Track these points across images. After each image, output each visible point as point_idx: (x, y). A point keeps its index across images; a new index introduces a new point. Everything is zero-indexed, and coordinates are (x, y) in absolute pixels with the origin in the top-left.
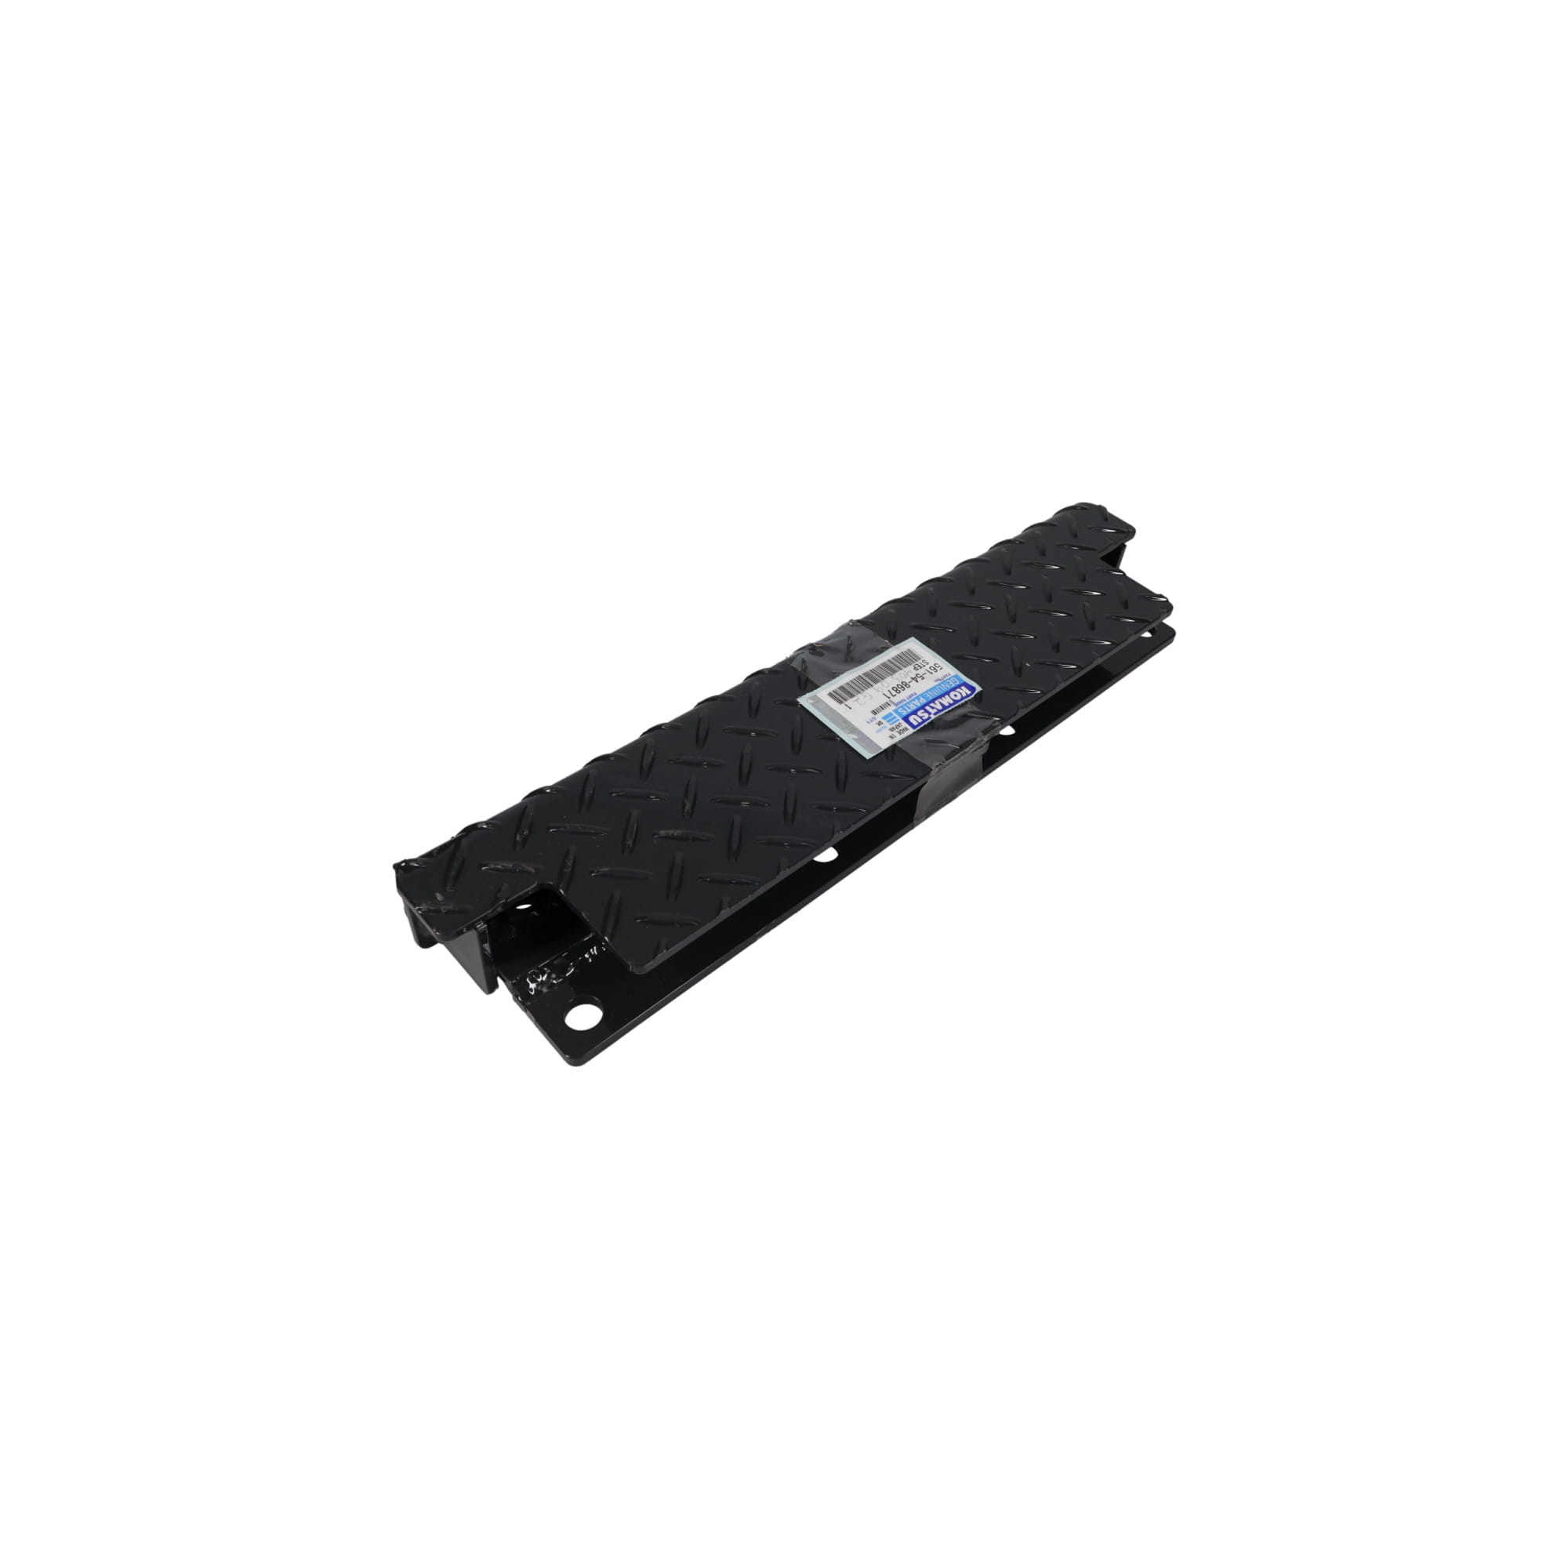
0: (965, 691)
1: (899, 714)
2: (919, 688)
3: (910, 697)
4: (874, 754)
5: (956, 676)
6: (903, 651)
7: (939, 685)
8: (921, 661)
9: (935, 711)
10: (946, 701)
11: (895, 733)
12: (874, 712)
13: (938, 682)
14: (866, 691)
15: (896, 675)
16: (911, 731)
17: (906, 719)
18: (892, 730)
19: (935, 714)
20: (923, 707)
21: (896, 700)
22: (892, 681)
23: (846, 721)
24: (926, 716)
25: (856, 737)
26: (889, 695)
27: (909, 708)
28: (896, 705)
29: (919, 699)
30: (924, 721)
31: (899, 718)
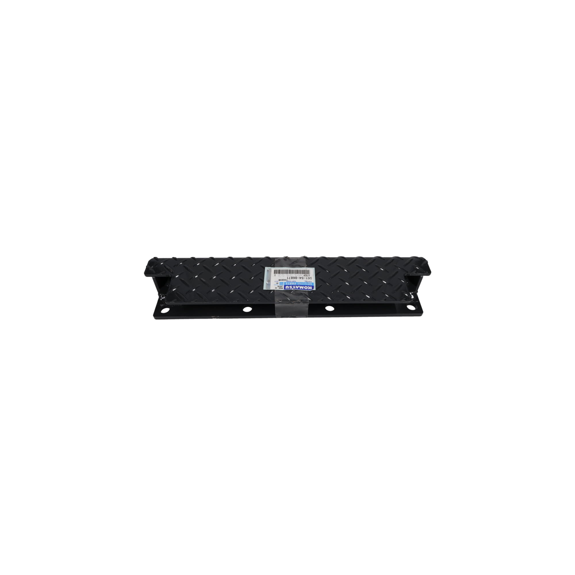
0: (311, 288)
2: (298, 281)
3: (293, 281)
4: (266, 289)
5: (313, 283)
6: (307, 270)
7: (305, 283)
8: (308, 275)
9: (295, 288)
10: (301, 287)
11: (278, 288)
12: (279, 280)
13: (306, 282)
14: (285, 274)
15: (296, 274)
16: (283, 289)
17: (285, 286)
18: (278, 286)
19: (294, 289)
20: (293, 285)
21: (288, 280)
22: (294, 275)
23: (270, 278)
24: (291, 288)
25: (268, 283)
26: (288, 278)
27: (289, 284)
29: (295, 283)
30: (289, 289)
31: (284, 285)
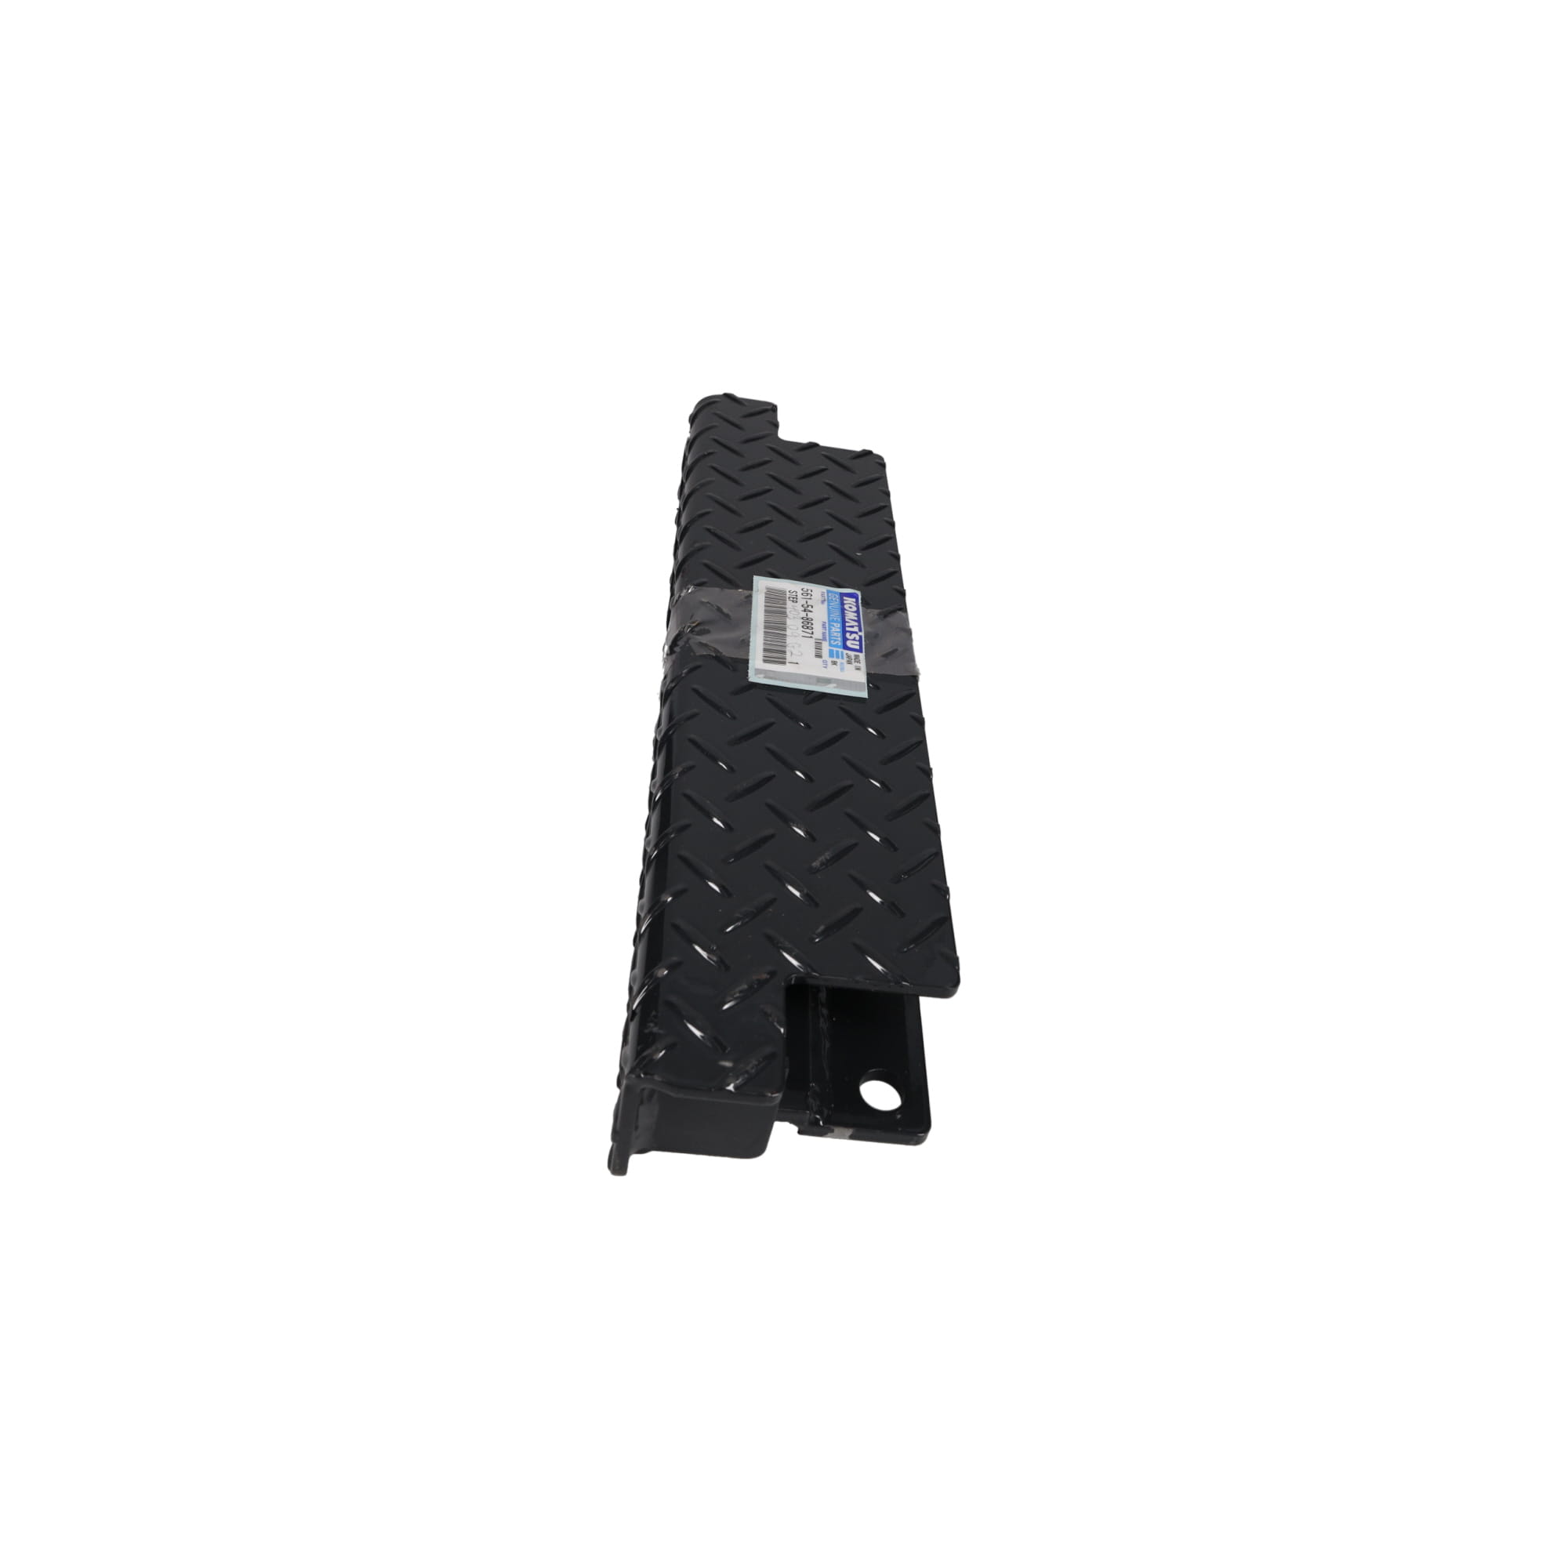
1: (836, 646)
2: (820, 617)
3: (824, 627)
4: (866, 691)
5: (829, 592)
6: (764, 591)
7: (828, 605)
8: (789, 593)
9: (856, 628)
10: (850, 616)
11: (855, 664)
12: (819, 656)
13: (825, 603)
14: (788, 642)
15: (789, 617)
16: (862, 656)
17: (846, 647)
18: (849, 663)
19: (859, 631)
20: (844, 632)
21: (818, 632)
22: (793, 624)
23: (808, 677)
24: (856, 636)
25: (835, 685)
26: (807, 635)
27: (835, 637)
28: (824, 639)
29: (833, 625)
30: (860, 641)
31: (841, 650)
